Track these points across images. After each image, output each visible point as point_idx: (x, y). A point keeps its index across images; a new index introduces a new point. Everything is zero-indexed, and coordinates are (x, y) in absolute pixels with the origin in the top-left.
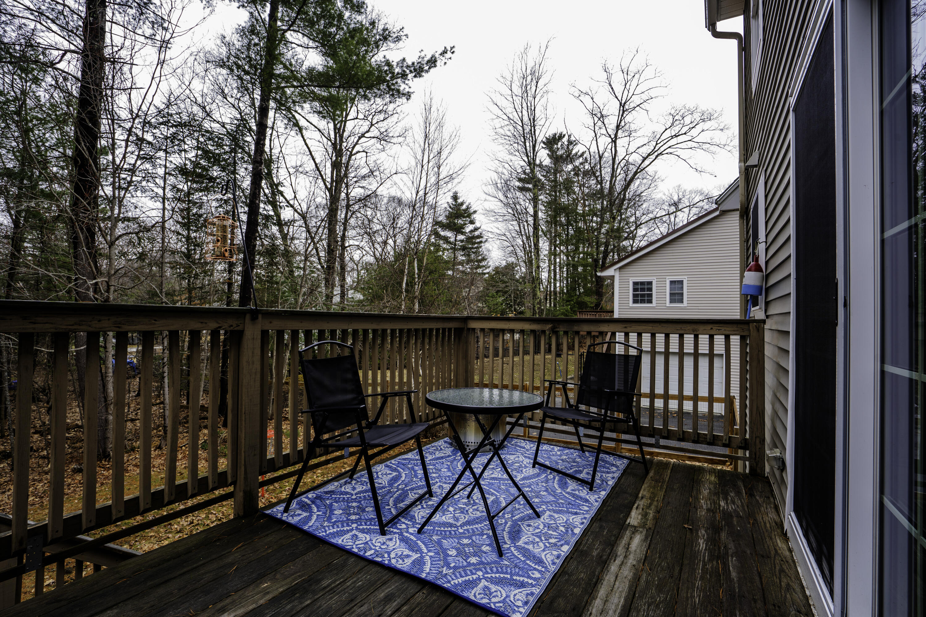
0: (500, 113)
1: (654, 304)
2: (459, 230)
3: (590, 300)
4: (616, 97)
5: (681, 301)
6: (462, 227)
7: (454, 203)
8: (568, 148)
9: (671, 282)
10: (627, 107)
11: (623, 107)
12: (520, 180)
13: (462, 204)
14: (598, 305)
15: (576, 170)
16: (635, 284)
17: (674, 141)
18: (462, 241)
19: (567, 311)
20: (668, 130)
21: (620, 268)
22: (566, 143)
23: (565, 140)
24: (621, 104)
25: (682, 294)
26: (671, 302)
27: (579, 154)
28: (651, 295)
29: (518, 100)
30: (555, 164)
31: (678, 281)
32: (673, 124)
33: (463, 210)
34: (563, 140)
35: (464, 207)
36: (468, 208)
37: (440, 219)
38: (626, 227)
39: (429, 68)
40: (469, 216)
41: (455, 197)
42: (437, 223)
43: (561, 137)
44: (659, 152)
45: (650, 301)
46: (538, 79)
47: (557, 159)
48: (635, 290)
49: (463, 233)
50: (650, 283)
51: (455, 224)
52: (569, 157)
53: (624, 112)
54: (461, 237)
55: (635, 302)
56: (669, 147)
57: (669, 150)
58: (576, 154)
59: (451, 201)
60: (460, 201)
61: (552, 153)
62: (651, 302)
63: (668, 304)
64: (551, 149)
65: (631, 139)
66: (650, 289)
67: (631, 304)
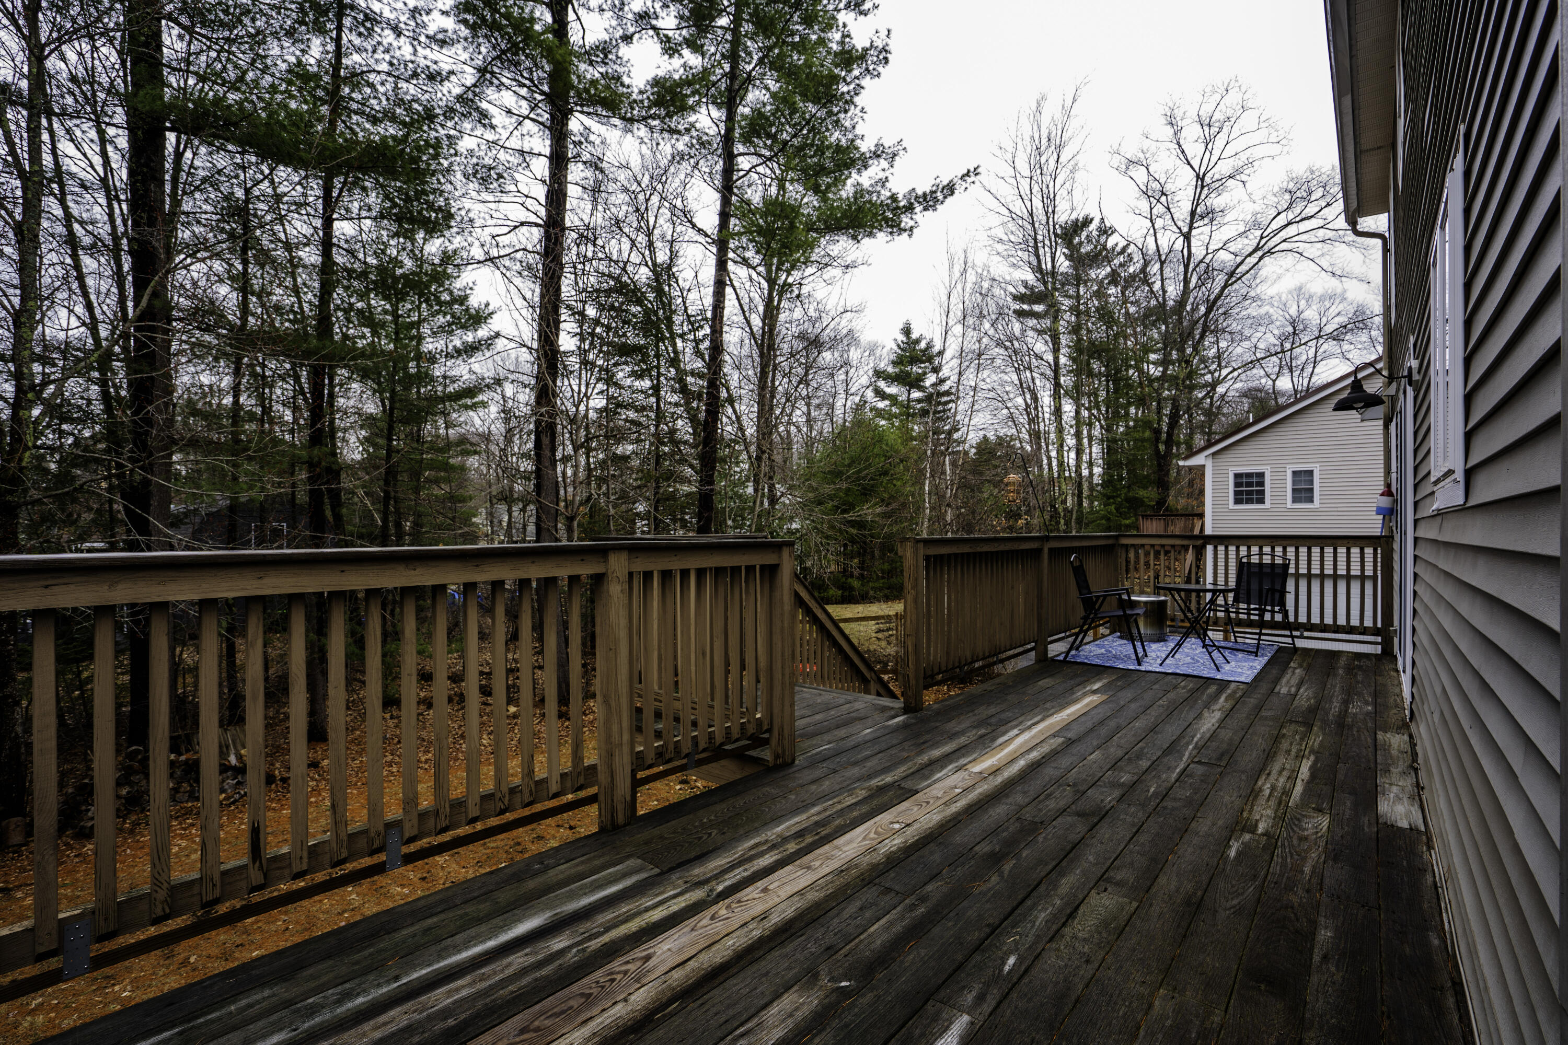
0: (995, 204)
1: (1268, 504)
2: (914, 383)
3: (1149, 494)
4: (1189, 163)
5: (1311, 500)
6: (921, 378)
7: (904, 339)
8: (1098, 241)
9: (1294, 473)
10: (1208, 180)
11: (1203, 180)
12: (1015, 298)
13: (918, 341)
14: (1161, 502)
15: (1114, 278)
16: (1237, 476)
17: (1292, 230)
18: (919, 401)
19: (1110, 513)
20: (1283, 215)
21: (1214, 454)
22: (1095, 233)
23: (1093, 227)
24: (1198, 176)
25: (1312, 490)
26: (1295, 500)
27: (1118, 249)
28: (1262, 492)
29: (1025, 185)
30: (1076, 269)
31: (1305, 472)
32: (1291, 204)
33: (921, 351)
34: (1090, 229)
35: (923, 345)
36: (929, 346)
37: (882, 366)
38: (1202, 366)
39: (945, 197)
40: (930, 359)
41: (907, 331)
42: (879, 374)
43: (1087, 221)
44: (1266, 248)
45: (1261, 501)
46: (1059, 148)
47: (1081, 261)
48: (1237, 485)
49: (921, 389)
50: (1262, 475)
51: (908, 374)
52: (1100, 256)
53: (1203, 187)
54: (916, 394)
55: (1237, 501)
56: (1284, 241)
57: (1284, 246)
58: (1113, 249)
59: (901, 338)
60: (914, 336)
61: (1072, 252)
62: (1263, 502)
63: (1289, 504)
64: (1069, 244)
65: (1214, 228)
66: (1262, 484)
67: (1231, 505)
